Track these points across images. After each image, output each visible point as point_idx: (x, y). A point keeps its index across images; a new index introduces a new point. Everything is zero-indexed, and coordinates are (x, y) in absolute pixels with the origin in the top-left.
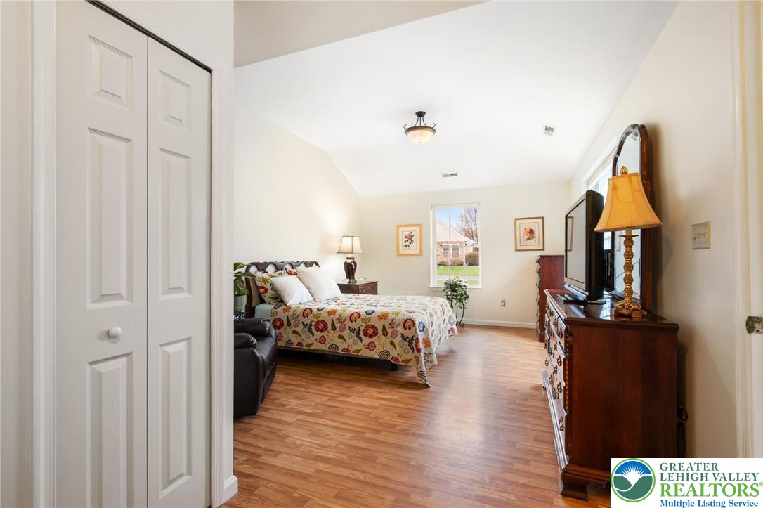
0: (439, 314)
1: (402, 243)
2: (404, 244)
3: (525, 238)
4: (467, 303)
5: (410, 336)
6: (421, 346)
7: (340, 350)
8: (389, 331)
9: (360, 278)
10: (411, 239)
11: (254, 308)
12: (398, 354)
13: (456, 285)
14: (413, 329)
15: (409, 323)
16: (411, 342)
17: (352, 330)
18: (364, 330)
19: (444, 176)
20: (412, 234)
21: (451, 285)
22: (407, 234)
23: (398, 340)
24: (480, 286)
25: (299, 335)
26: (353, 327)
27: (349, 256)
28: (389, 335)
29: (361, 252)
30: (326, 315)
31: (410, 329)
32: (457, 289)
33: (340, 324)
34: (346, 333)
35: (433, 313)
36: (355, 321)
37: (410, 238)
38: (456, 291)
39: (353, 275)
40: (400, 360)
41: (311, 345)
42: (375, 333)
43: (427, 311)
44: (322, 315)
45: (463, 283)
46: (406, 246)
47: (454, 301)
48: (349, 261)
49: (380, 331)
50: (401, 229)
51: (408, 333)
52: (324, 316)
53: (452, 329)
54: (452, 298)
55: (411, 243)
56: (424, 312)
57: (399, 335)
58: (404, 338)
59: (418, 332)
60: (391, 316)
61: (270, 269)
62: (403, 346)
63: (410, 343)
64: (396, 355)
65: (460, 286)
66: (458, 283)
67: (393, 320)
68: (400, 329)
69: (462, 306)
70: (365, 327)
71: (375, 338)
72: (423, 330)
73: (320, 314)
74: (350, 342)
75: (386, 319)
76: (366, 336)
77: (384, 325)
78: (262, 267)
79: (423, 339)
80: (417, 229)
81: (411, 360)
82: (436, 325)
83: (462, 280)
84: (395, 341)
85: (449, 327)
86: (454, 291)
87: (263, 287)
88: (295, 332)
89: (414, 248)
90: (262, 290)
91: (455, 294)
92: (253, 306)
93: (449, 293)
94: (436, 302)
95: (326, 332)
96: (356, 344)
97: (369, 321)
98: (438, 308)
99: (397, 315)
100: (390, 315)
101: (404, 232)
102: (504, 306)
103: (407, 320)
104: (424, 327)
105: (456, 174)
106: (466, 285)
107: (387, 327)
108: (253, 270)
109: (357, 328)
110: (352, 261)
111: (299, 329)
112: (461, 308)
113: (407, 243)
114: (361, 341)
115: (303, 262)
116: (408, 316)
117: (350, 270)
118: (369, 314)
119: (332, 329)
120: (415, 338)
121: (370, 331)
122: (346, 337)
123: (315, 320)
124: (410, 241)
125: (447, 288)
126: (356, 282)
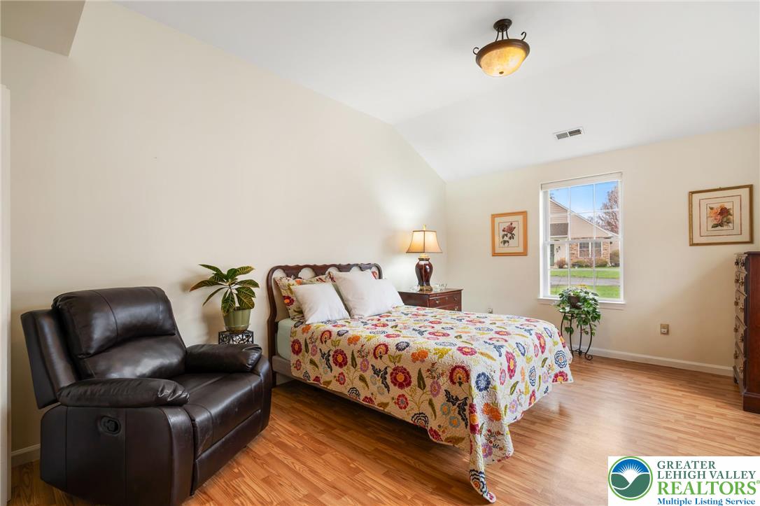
0: (531, 352)
1: (498, 240)
2: (502, 240)
3: (711, 224)
4: (598, 326)
5: (461, 397)
6: (480, 419)
7: (362, 398)
8: (428, 382)
9: (437, 285)
10: (511, 233)
11: (277, 323)
12: (440, 426)
13: (578, 298)
14: (465, 385)
15: (459, 374)
16: (464, 407)
17: (376, 372)
18: (392, 374)
19: (560, 136)
20: (513, 226)
21: (570, 298)
22: (506, 225)
23: (440, 400)
24: (621, 300)
25: (317, 367)
26: (377, 367)
27: (423, 256)
28: (428, 388)
29: (439, 250)
30: (346, 342)
31: (460, 384)
32: (579, 304)
33: (361, 360)
34: (369, 374)
35: (517, 353)
36: (381, 357)
37: (510, 230)
38: (578, 308)
39: (428, 281)
40: (443, 437)
41: (329, 383)
42: (407, 382)
43: (503, 351)
44: (341, 342)
45: (591, 296)
46: (505, 242)
47: (575, 323)
48: (422, 263)
49: (414, 381)
50: (497, 220)
51: (456, 391)
52: (343, 345)
53: (562, 374)
54: (572, 316)
55: (512, 238)
56: (495, 354)
57: (442, 393)
58: (450, 398)
59: (475, 391)
60: (432, 357)
61: (306, 274)
62: (449, 413)
63: (461, 410)
64: (435, 428)
65: (585, 300)
66: (582, 294)
67: (433, 364)
68: (444, 382)
69: (589, 330)
70: (394, 370)
71: (406, 389)
72: (486, 388)
73: (340, 340)
74: (373, 388)
75: (423, 361)
76: (395, 385)
77: (420, 371)
78: (292, 271)
79: (487, 405)
80: (520, 218)
81: (463, 439)
82: (523, 374)
83: (588, 290)
84: (435, 401)
85: (557, 369)
86: (574, 306)
87: (288, 298)
88: (312, 362)
89: (515, 245)
90: (287, 301)
91: (576, 311)
92: (276, 320)
93: (568, 309)
94: (529, 331)
95: (345, 368)
96: (382, 394)
97: (399, 362)
98: (531, 341)
99: (441, 356)
100: (430, 355)
101: (503, 223)
102: (667, 333)
103: (456, 367)
104: (488, 383)
105: (578, 132)
106: (596, 298)
107: (425, 375)
108: (278, 275)
109: (383, 369)
110: (427, 262)
111: (317, 358)
112: (587, 333)
113: (506, 238)
114: (389, 391)
115: (357, 265)
116: (460, 358)
117: (424, 273)
118: (400, 350)
119: (353, 365)
120: (468, 402)
121: (401, 378)
122: (368, 380)
123: (334, 349)
124: (509, 235)
125: (563, 302)
126: (431, 290)
